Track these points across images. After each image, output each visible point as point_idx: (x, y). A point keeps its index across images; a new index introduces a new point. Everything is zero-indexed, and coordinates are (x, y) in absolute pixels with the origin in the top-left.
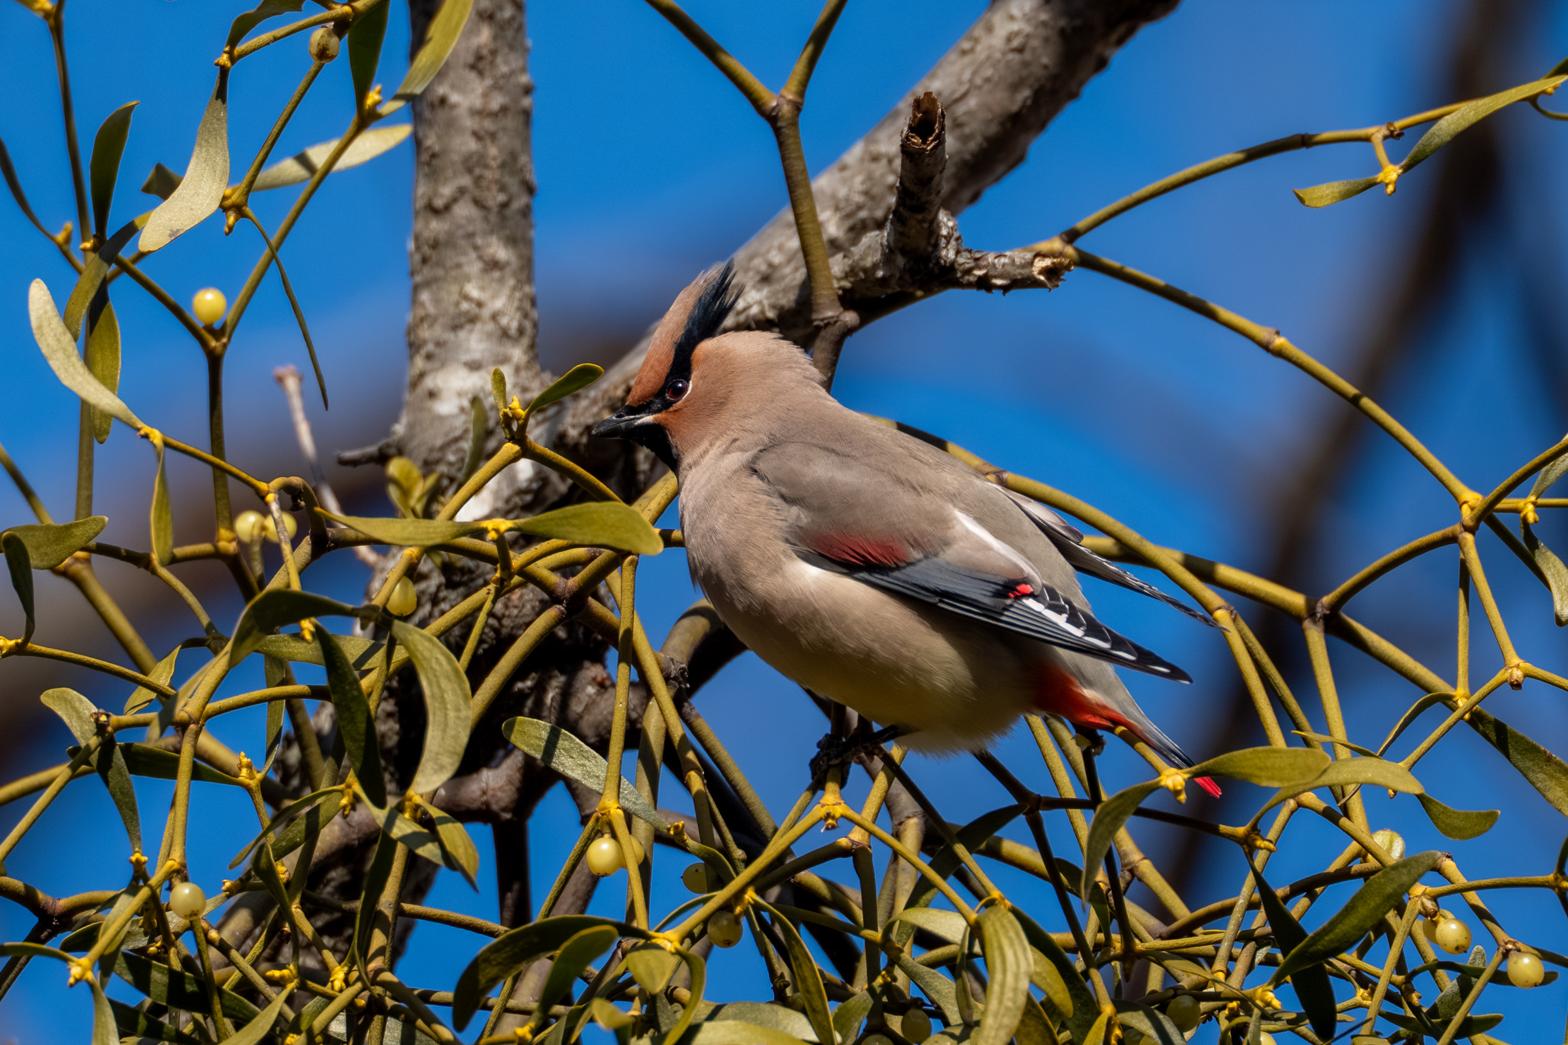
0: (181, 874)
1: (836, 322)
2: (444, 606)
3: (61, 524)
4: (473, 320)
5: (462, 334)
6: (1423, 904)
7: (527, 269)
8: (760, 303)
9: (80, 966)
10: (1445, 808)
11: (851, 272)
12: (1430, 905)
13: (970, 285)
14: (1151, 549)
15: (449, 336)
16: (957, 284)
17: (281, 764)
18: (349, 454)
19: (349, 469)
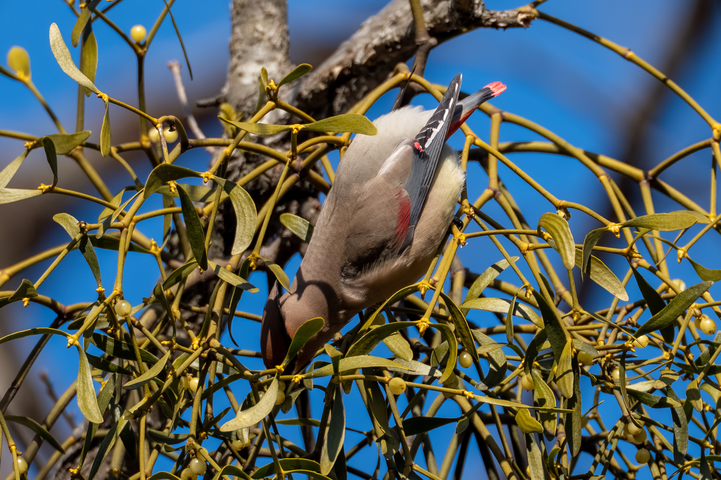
0: (120, 296)
1: (426, 43)
2: (245, 172)
3: (70, 134)
4: (259, 40)
5: (255, 47)
6: (694, 311)
7: (284, 18)
8: (392, 34)
9: (73, 338)
10: (704, 268)
11: (434, 20)
12: (698, 312)
13: (488, 26)
14: (571, 148)
15: (249, 48)
16: (483, 25)
17: (169, 244)
18: (203, 102)
19: (201, 110)
